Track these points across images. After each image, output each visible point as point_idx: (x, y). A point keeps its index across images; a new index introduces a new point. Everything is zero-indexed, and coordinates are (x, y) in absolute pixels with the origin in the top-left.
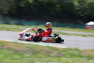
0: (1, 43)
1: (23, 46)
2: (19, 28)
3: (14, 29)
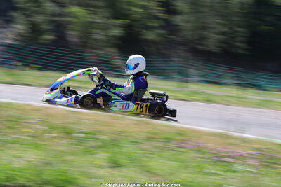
0: (180, 134)
1: (243, 144)
2: (244, 96)
3: (229, 99)
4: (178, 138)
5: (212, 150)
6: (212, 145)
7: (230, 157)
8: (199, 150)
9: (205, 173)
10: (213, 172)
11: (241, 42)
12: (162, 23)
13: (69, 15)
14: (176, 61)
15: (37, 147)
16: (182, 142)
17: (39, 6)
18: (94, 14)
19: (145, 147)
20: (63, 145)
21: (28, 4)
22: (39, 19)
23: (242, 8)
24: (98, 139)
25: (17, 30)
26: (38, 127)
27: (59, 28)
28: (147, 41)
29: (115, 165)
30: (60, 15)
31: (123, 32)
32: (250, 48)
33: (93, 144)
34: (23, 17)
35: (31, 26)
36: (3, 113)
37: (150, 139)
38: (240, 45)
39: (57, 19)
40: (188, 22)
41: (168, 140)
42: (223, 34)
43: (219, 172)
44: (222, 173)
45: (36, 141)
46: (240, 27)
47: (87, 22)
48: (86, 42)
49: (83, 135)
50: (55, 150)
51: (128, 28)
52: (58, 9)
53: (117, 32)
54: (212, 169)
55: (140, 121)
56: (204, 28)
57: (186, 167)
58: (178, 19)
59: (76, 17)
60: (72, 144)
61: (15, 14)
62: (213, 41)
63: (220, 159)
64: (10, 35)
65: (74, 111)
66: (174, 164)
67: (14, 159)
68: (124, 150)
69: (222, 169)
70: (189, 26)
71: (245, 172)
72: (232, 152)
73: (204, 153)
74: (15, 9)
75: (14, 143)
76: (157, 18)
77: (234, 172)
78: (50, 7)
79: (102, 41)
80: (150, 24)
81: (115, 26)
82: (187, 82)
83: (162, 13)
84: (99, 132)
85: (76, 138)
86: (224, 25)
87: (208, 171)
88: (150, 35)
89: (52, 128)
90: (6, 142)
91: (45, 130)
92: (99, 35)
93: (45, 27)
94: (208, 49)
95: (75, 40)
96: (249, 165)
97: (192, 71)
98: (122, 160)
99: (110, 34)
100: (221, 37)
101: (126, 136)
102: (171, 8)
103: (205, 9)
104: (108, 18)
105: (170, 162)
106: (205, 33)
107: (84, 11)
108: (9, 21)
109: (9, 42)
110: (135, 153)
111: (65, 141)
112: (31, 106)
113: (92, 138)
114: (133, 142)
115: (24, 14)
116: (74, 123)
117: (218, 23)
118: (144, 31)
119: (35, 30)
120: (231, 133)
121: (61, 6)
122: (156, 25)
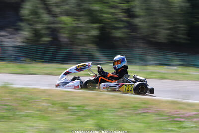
4: (143, 106)
5: (167, 113)
6: (167, 109)
7: (181, 117)
8: (158, 113)
9: (164, 130)
10: (170, 128)
11: (183, 34)
12: (126, 25)
13: (60, 22)
14: (138, 51)
15: (43, 118)
16: (146, 108)
17: (38, 18)
18: (78, 21)
19: (120, 113)
20: (62, 116)
21: (31, 17)
22: (39, 27)
23: (181, 11)
24: (86, 110)
25: (25, 36)
26: (44, 104)
27: (54, 33)
28: (115, 38)
29: (100, 128)
30: (54, 23)
31: (99, 32)
32: (189, 38)
33: (83, 113)
34: (28, 26)
35: (34, 32)
36: (18, 95)
37: (123, 107)
38: (182, 37)
39: (52, 26)
40: (144, 22)
41: (136, 108)
42: (169, 29)
43: (174, 129)
44: (176, 129)
45: (43, 114)
46: (181, 24)
47: (73, 27)
48: (73, 41)
49: (76, 108)
50: (56, 120)
51: (102, 29)
52: (52, 19)
53: (94, 33)
54: (169, 126)
55: (115, 95)
56: (155, 26)
57: (150, 127)
58: (137, 21)
59: (65, 24)
60: (68, 115)
61: (22, 24)
62: (163, 35)
63: (174, 119)
64: (19, 39)
65: (68, 91)
66: (142, 125)
67: (28, 128)
68: (105, 117)
69: (175, 126)
70: (145, 25)
71: (192, 127)
72: (182, 114)
73: (163, 115)
74: (22, 20)
75: (27, 116)
76: (122, 21)
77: (185, 127)
78: (46, 18)
79: (85, 40)
80: (117, 26)
81: (93, 28)
82: (146, 65)
83: (125, 17)
84: (87, 105)
85: (71, 110)
86: (170, 23)
87: (166, 128)
88: (118, 34)
89: (54, 104)
90: (21, 116)
91: (48, 106)
92: (82, 36)
93: (44, 32)
94: (159, 41)
95: (66, 40)
96: (195, 122)
97: (149, 58)
98: (105, 124)
99: (90, 35)
100: (168, 32)
101: (106, 107)
102: (131, 13)
103: (155, 13)
104: (88, 23)
105: (139, 124)
106: (157, 29)
107: (70, 19)
108: (18, 30)
109: (19, 44)
110: (114, 118)
111: (63, 113)
112: (37, 89)
113: (83, 109)
114: (111, 111)
115: (29, 24)
116: (68, 100)
117: (165, 22)
118: (114, 31)
119: (37, 34)
120: (180, 100)
121: (54, 17)
122: (122, 26)
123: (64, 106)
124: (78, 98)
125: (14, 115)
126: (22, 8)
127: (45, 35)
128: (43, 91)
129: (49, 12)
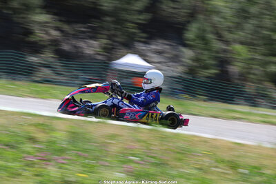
99: (268, 70)
104: (264, 55)
107: (245, 48)
123: (234, 166)
124: (249, 154)
125: (162, 173)
126: (187, 30)
127: (212, 65)
128: (206, 141)
129: (220, 37)
